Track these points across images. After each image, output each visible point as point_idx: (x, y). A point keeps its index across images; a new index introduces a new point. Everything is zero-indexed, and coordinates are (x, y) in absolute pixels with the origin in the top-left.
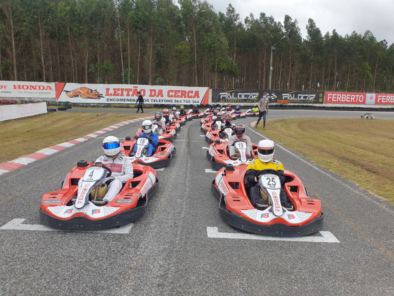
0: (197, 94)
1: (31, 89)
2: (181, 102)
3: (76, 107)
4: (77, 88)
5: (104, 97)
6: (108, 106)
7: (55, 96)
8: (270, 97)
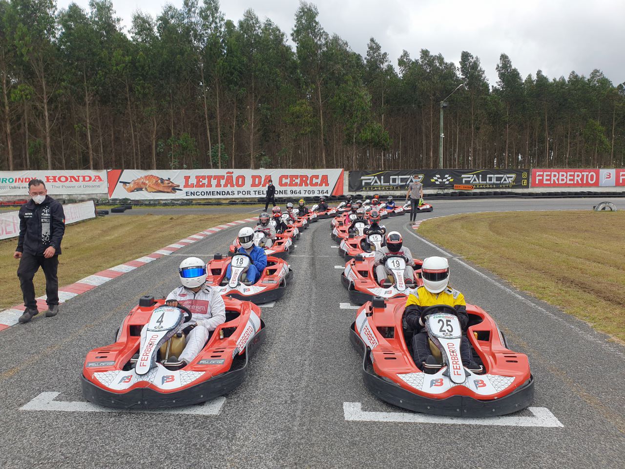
0: (325, 180)
1: (71, 181)
2: (300, 193)
3: (138, 207)
4: (139, 177)
5: (181, 190)
6: (188, 203)
7: (106, 191)
8: (442, 180)
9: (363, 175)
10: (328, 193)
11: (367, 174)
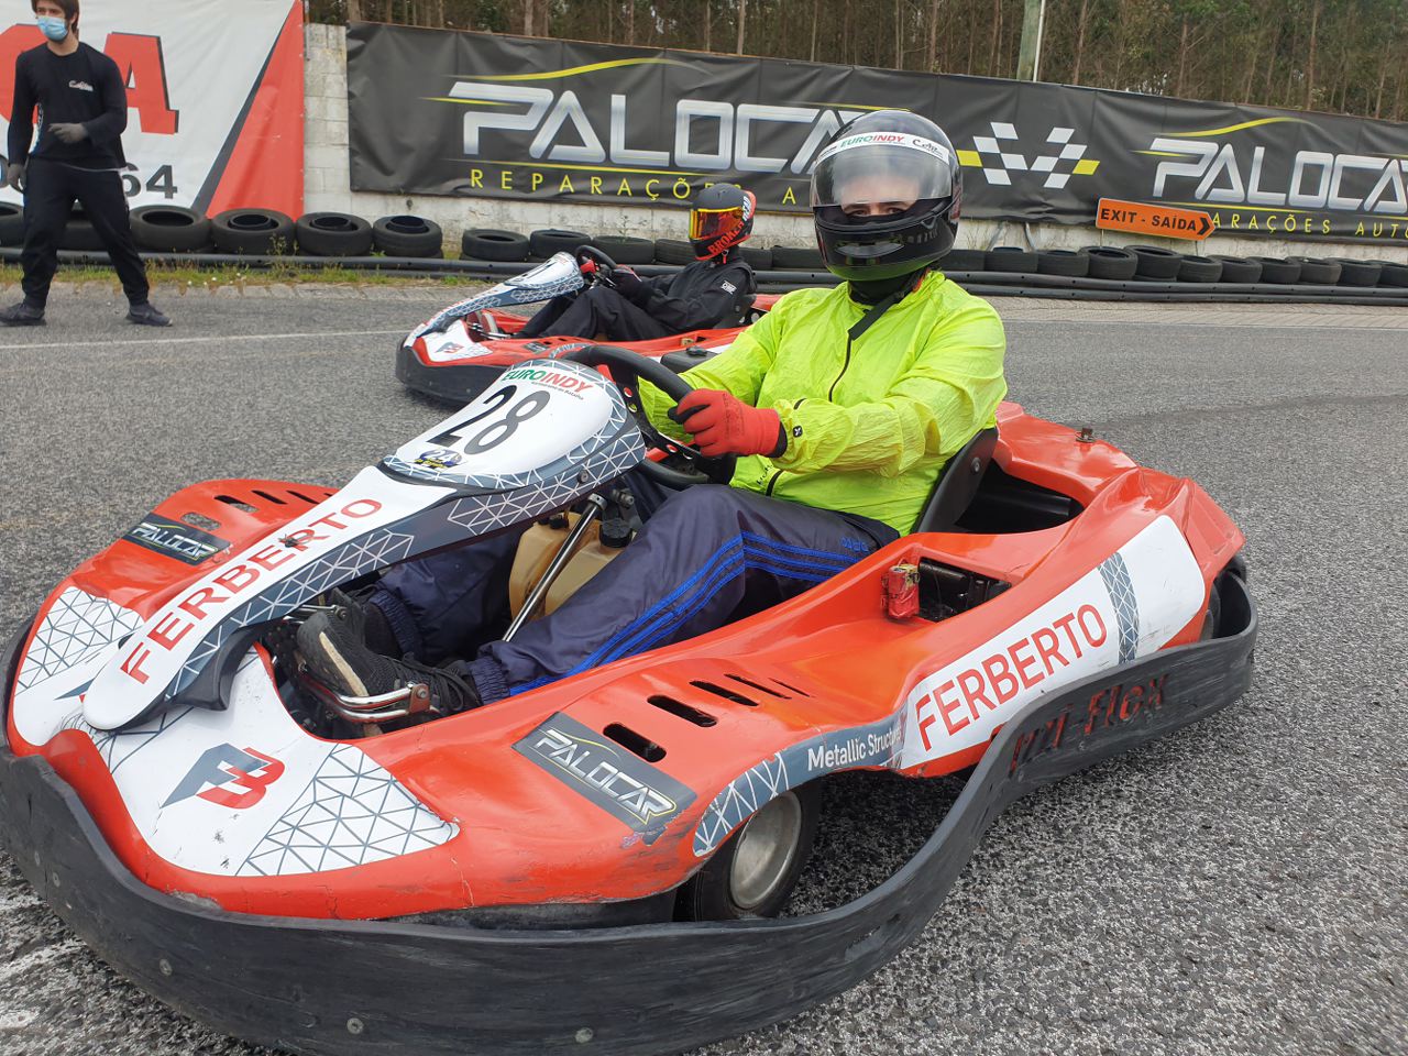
8: (1030, 161)
9: (469, 73)
10: (170, 189)
11: (505, 66)
